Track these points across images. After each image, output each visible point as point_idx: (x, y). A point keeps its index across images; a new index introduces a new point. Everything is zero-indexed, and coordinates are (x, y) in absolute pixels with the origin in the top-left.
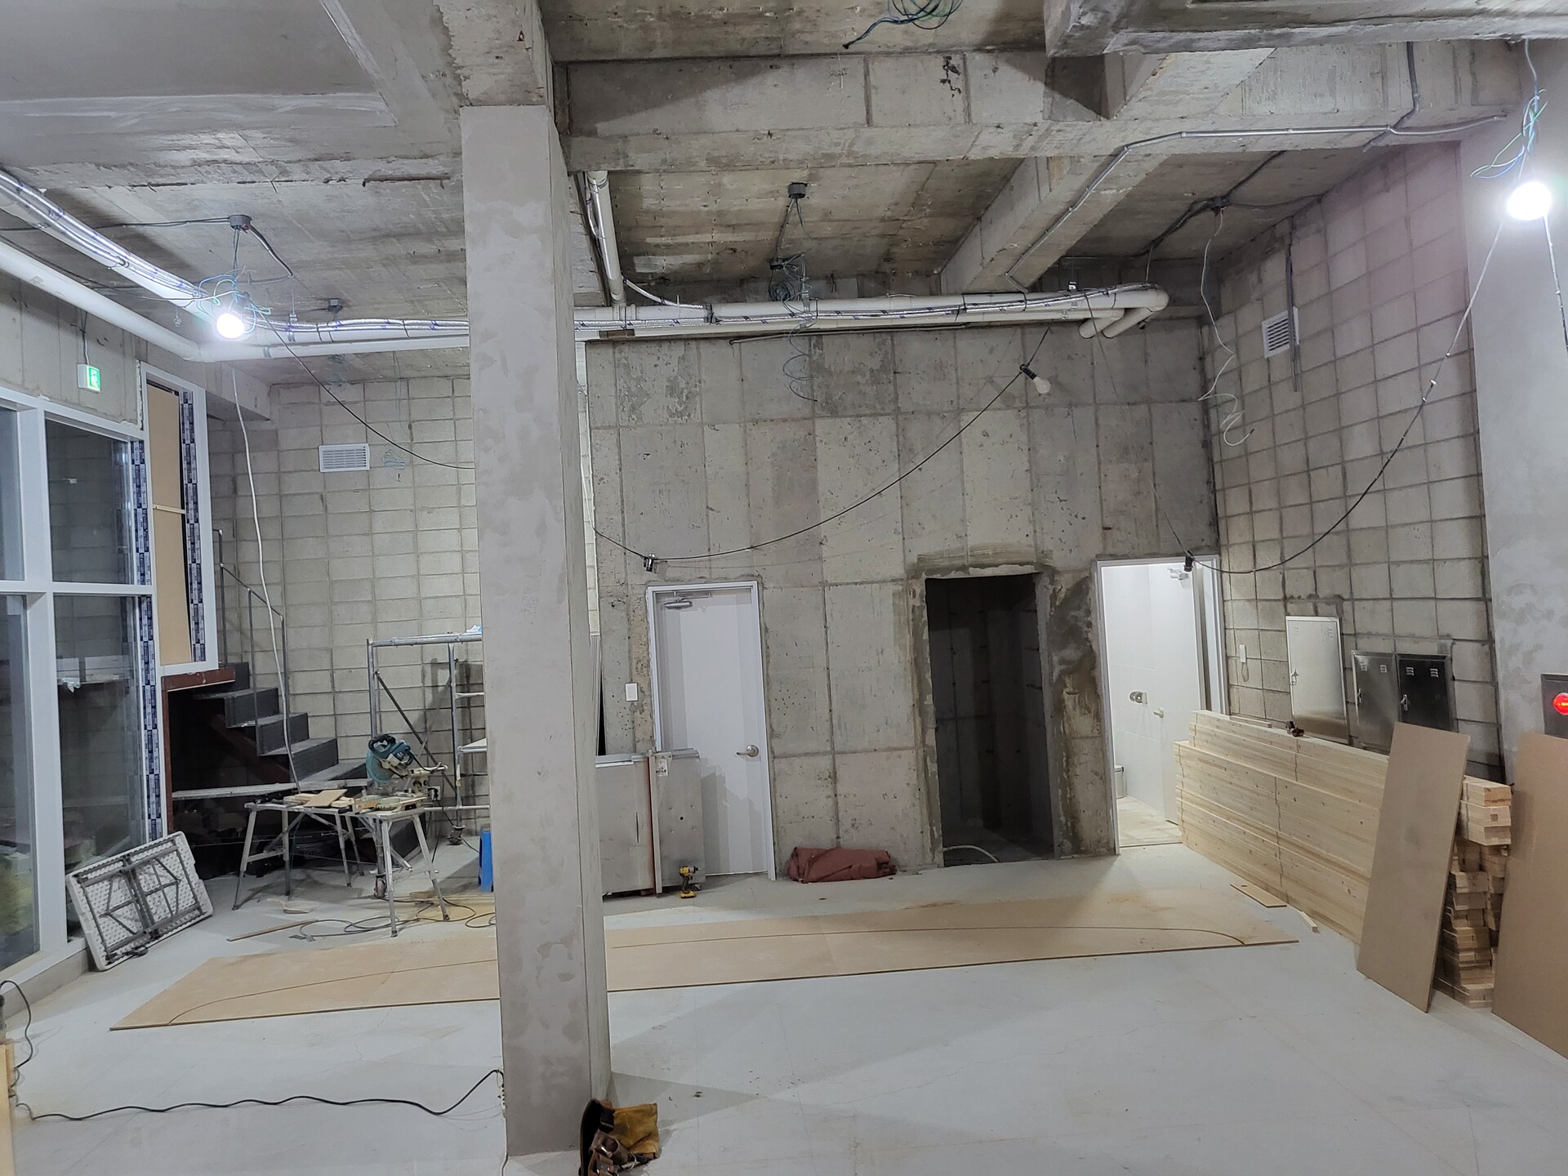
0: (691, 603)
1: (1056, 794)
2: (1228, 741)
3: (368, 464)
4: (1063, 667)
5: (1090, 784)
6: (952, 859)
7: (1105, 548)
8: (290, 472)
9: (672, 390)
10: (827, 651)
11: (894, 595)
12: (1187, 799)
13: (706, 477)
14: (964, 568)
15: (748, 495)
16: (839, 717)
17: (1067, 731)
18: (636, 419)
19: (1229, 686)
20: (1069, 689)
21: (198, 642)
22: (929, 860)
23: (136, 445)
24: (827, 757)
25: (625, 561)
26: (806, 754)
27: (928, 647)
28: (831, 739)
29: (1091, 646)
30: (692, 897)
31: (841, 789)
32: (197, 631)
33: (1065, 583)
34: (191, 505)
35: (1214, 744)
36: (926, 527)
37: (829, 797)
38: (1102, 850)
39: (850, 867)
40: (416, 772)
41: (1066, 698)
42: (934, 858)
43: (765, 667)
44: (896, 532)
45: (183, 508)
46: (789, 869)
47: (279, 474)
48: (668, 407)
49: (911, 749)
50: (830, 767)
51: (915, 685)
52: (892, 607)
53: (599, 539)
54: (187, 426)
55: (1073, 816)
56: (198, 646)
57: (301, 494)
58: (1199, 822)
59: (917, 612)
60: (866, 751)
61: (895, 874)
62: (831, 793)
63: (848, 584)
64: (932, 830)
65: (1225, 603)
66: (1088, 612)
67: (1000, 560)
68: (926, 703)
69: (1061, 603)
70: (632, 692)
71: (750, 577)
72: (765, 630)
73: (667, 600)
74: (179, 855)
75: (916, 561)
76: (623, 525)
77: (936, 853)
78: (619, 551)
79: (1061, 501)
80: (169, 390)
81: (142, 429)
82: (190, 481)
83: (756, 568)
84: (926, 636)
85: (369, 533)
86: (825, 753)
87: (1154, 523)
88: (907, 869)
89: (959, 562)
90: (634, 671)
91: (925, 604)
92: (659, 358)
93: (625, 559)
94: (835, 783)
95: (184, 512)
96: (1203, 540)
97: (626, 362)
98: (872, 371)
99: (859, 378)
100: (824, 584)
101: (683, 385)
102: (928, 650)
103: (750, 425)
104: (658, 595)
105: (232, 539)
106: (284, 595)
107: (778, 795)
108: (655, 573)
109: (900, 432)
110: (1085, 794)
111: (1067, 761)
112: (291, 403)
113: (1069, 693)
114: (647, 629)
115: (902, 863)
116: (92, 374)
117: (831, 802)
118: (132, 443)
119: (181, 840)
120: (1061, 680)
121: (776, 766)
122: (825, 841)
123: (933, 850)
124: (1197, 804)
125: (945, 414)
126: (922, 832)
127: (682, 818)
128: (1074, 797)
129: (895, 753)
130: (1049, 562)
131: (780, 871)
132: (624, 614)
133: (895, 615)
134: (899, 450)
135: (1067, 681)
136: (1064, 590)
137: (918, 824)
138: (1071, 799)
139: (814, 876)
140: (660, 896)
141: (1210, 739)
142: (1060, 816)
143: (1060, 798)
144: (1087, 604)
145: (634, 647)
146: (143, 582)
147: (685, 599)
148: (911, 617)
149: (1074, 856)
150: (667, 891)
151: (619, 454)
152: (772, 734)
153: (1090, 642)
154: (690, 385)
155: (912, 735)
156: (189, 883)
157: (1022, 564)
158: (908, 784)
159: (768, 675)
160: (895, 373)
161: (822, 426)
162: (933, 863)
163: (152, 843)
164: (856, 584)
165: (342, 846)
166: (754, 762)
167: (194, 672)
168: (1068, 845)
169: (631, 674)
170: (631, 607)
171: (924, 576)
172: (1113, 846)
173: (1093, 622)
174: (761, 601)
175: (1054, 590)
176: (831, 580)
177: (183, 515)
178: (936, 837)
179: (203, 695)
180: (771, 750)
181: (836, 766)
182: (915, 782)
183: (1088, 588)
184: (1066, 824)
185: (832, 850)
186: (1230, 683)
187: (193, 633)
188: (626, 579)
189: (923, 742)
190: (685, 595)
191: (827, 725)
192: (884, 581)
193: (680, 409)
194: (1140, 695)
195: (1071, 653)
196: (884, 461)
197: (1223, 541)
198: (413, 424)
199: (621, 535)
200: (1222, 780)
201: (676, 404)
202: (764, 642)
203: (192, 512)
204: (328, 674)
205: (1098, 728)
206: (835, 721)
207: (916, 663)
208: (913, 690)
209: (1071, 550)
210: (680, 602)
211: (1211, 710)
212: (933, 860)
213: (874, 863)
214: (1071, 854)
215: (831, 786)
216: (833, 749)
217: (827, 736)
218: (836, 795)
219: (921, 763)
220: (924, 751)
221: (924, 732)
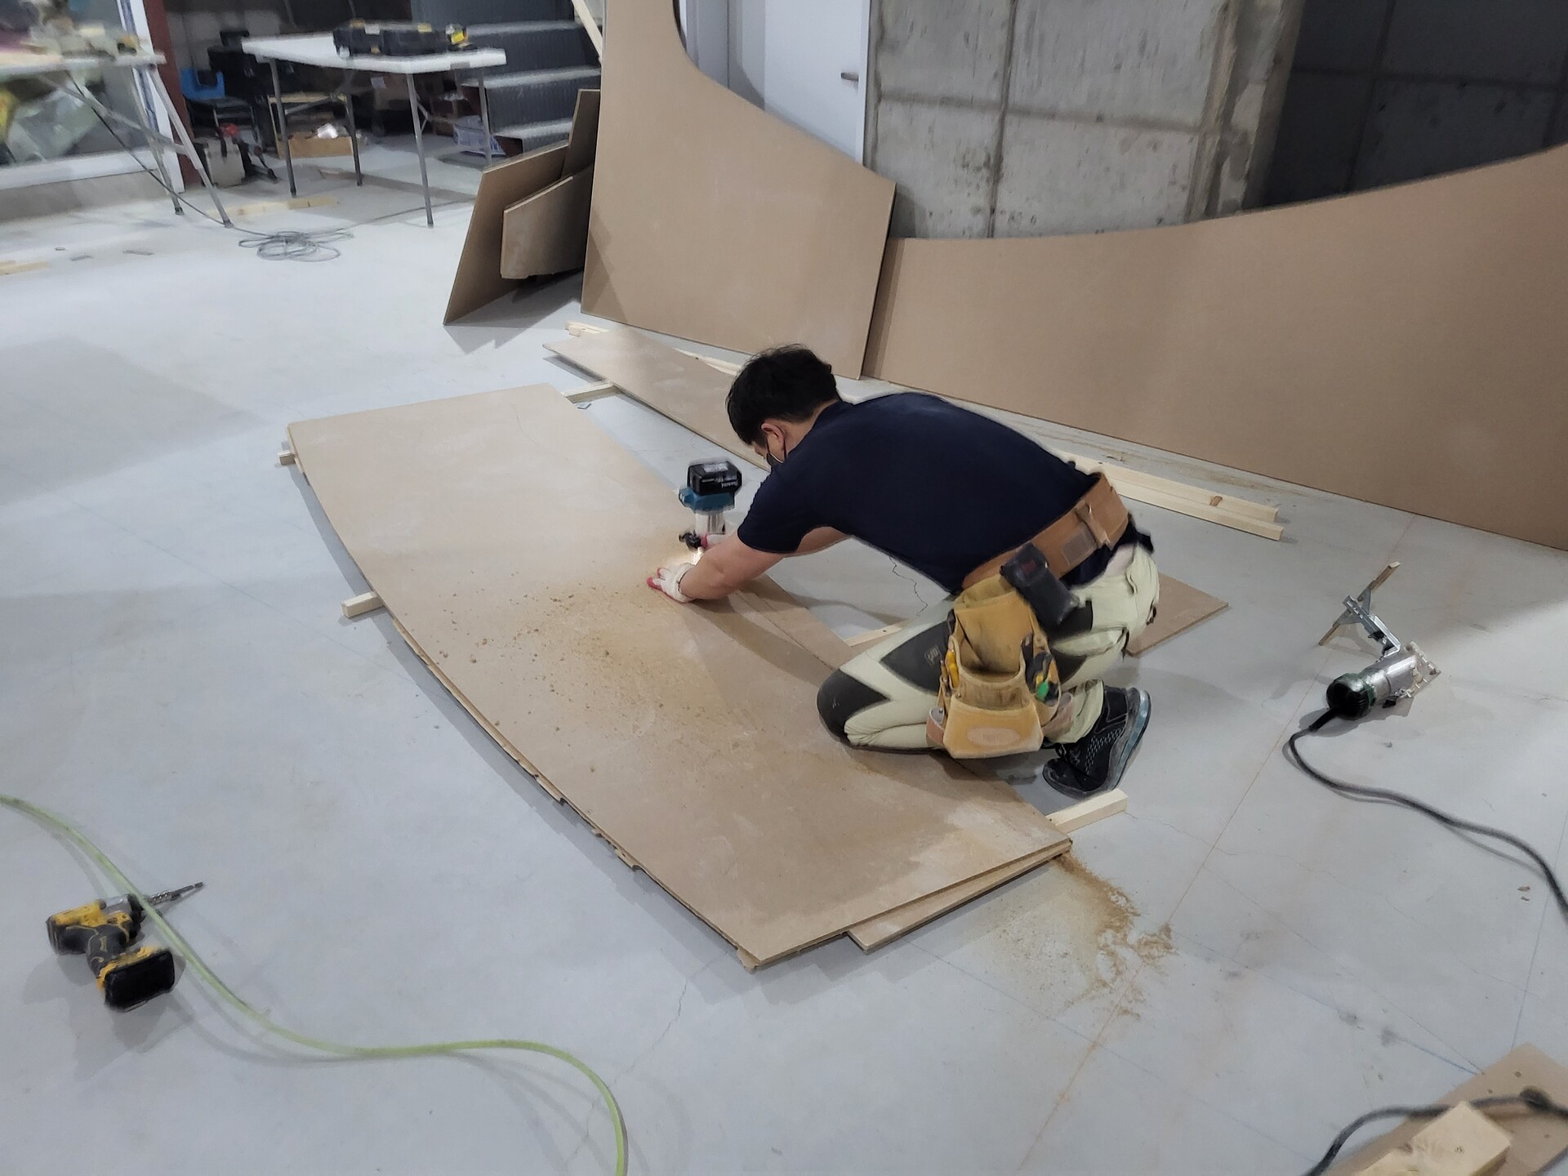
16: (1032, 19)
24: (988, 116)
26: (945, 101)
28: (1005, 71)
31: (1008, 200)
37: (979, 211)
49: (1188, 129)
50: (990, 142)
60: (1076, 117)
62: (982, 201)
86: (983, 107)
94: (996, 183)
121: (881, 119)
129: (1147, 136)
152: (879, 41)
155: (1200, 93)
180: (874, 77)
181: (1005, 143)
189: (1226, 116)
191: (1001, 36)
206: (1021, 27)
215: (985, 188)
216: (1005, 97)
217: (995, 64)
218: (993, 211)
219: (1206, 173)
220: (1222, 143)
221: (1235, 89)
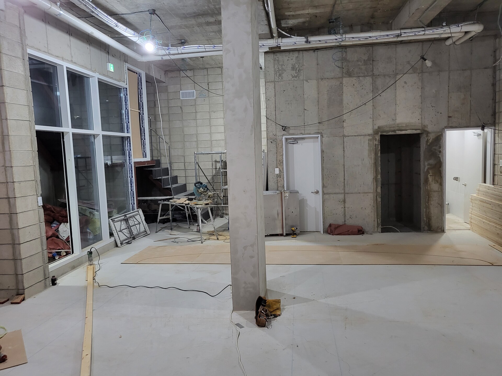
0: (297, 142)
1: (423, 210)
2: (492, 194)
3: (195, 97)
4: (429, 166)
5: (436, 208)
6: (384, 231)
7: (448, 124)
8: (171, 99)
9: (293, 68)
10: (344, 159)
11: (369, 140)
12: (473, 215)
13: (304, 99)
14: (394, 131)
15: (318, 105)
16: (347, 181)
17: (429, 189)
18: (281, 79)
19: (494, 175)
20: (431, 174)
21: (144, 152)
22: (376, 230)
23: (125, 89)
24: (342, 194)
25: (276, 128)
26: (335, 193)
27: (380, 158)
29: (440, 159)
30: (295, 237)
31: (346, 206)
32: (144, 148)
33: (432, 137)
34: (141, 109)
35: (485, 195)
36: (381, 116)
37: (343, 208)
38: (439, 230)
39: (349, 231)
40: (209, 194)
41: (429, 177)
42: (378, 229)
43: (322, 163)
44: (370, 118)
45: (139, 110)
46: (328, 231)
47: (168, 100)
48: (292, 74)
49: (372, 193)
50: (343, 198)
51: (375, 171)
52: (368, 144)
53: (268, 120)
54: (140, 84)
55: (429, 219)
56: (144, 153)
57: (175, 106)
58: (478, 223)
59: (377, 146)
60: (356, 193)
61: (364, 234)
62: (343, 206)
63: (352, 136)
64: (378, 220)
65: (495, 145)
66: (440, 147)
67: (408, 128)
68: (378, 178)
69: (430, 144)
70: (277, 171)
71: (318, 133)
72: (322, 151)
73: (290, 141)
74: (140, 215)
75: (377, 128)
76: (276, 115)
77: (378, 228)
78: (274, 124)
79: (432, 107)
80: (134, 72)
81: (126, 84)
82: (141, 102)
83: (320, 130)
84: (379, 155)
85: (196, 119)
86: (342, 193)
87: (469, 115)
88: (368, 232)
89: (392, 129)
90: (278, 164)
91: (379, 144)
92: (289, 57)
93: (276, 126)
94: (345, 203)
95: (139, 111)
96: (488, 121)
97: (278, 59)
98: (364, 60)
99: (359, 63)
100: (344, 136)
101: (297, 66)
102: (380, 160)
103: (320, 80)
104: (287, 139)
105: (154, 121)
106: (170, 138)
107: (325, 206)
108: (286, 131)
109: (374, 83)
110: (434, 211)
111: (428, 199)
112: (171, 77)
113: (430, 176)
114: (283, 150)
115: (366, 230)
116: (111, 66)
117: (343, 209)
118: (124, 89)
119: (140, 211)
120: (428, 172)
121: (324, 197)
122: (340, 221)
123: (378, 227)
124: (477, 216)
125: (391, 76)
126: (374, 221)
127: (292, 212)
128: (430, 211)
129: (366, 194)
130: (426, 129)
131: (325, 231)
132: (275, 145)
133: (369, 147)
134: (373, 89)
135: (430, 171)
136: (431, 139)
137: (373, 218)
138: (428, 212)
139: (336, 233)
140: (285, 236)
141: (484, 193)
142: (424, 218)
143: (424, 211)
144: (439, 144)
145: (278, 156)
146: (128, 132)
147: (296, 140)
148: (374, 148)
149: (429, 232)
150: (287, 235)
151: (275, 91)
152: (323, 186)
153: (440, 158)
154: (300, 66)
155: (373, 188)
156: (143, 224)
157: (416, 130)
158: (370, 205)
159: (323, 167)
160: (373, 61)
161: (345, 80)
162: (377, 231)
163: (132, 212)
164: (355, 136)
165: (187, 216)
166: (317, 196)
167: (143, 161)
168: (426, 228)
169: (277, 165)
170: (277, 143)
171: (380, 134)
172: (443, 229)
173: (441, 151)
174: (322, 141)
175: (427, 139)
176: (346, 135)
177: (139, 112)
178: (379, 222)
179: (146, 169)
180: (323, 192)
181: (345, 198)
182: (373, 204)
183: (441, 139)
184: (426, 221)
185: (343, 225)
186: (495, 174)
187: (143, 149)
188: (276, 134)
189: (376, 191)
190: (296, 139)
191: (343, 184)
192: (365, 135)
193: (296, 75)
194: (457, 178)
195: (432, 162)
196: (367, 93)
197: (497, 121)
198: (209, 83)
199: (275, 119)
200: (488, 208)
201: (295, 74)
202: (322, 155)
203: (142, 111)
204: (183, 163)
205: (441, 188)
206: (346, 183)
207: (375, 164)
208: (374, 173)
209: (435, 125)
210: (294, 141)
211: (486, 183)
212: (377, 230)
213: (357, 230)
214: (427, 231)
215: (343, 204)
216: (344, 192)
217: (343, 188)
218: (345, 207)
219: (375, 198)
220: (376, 194)
221: (377, 188)
